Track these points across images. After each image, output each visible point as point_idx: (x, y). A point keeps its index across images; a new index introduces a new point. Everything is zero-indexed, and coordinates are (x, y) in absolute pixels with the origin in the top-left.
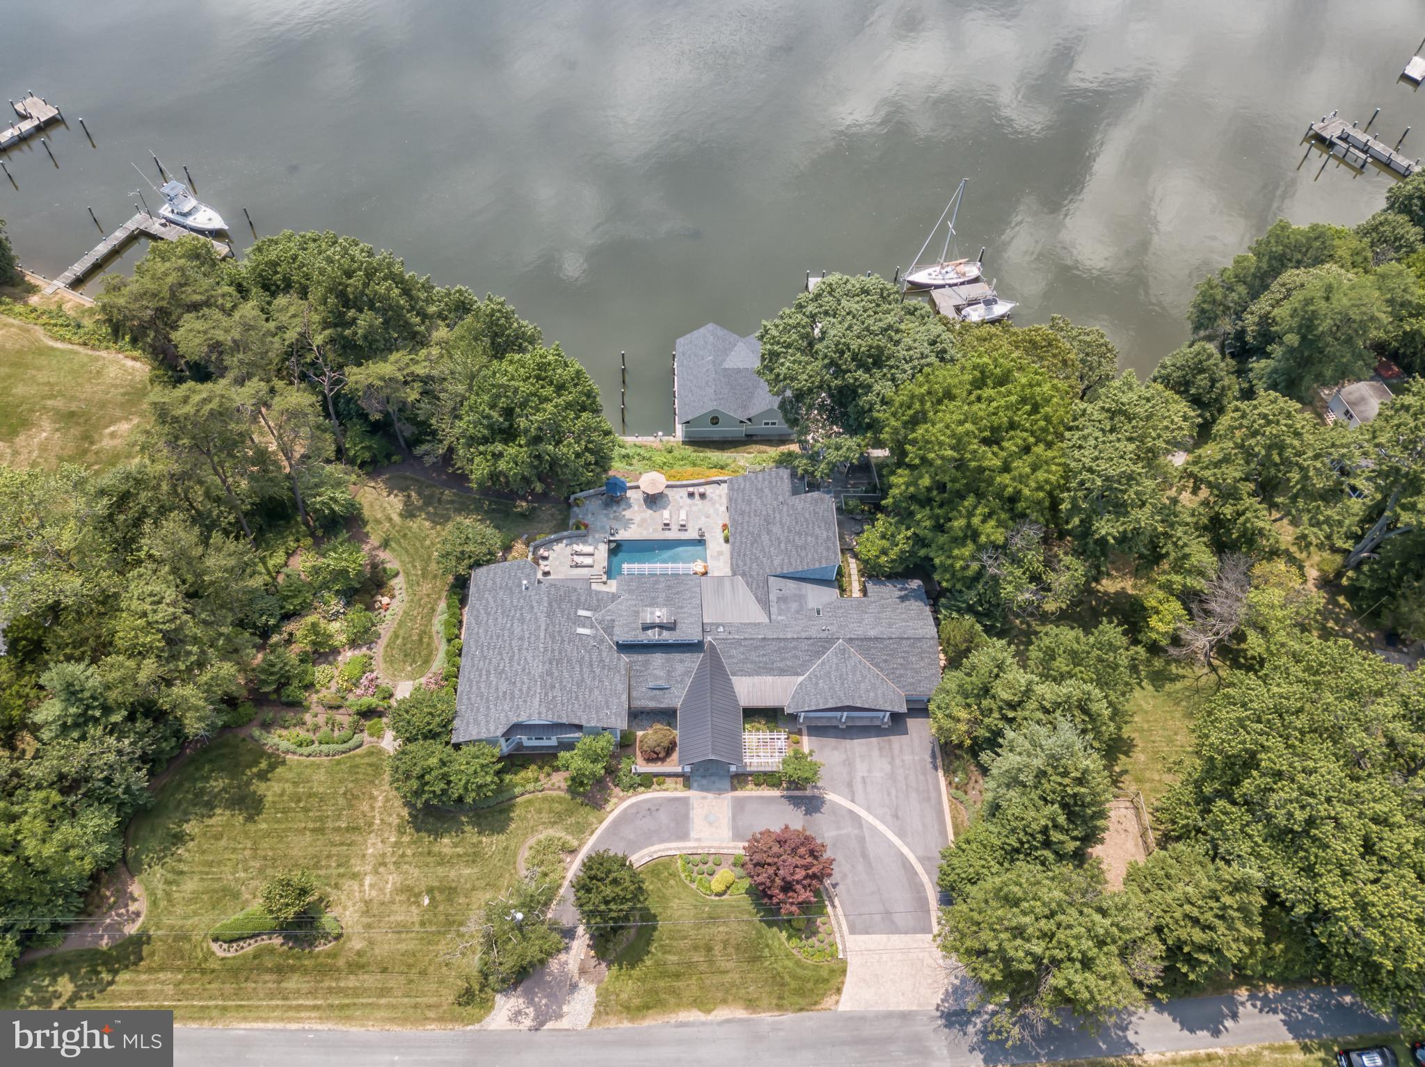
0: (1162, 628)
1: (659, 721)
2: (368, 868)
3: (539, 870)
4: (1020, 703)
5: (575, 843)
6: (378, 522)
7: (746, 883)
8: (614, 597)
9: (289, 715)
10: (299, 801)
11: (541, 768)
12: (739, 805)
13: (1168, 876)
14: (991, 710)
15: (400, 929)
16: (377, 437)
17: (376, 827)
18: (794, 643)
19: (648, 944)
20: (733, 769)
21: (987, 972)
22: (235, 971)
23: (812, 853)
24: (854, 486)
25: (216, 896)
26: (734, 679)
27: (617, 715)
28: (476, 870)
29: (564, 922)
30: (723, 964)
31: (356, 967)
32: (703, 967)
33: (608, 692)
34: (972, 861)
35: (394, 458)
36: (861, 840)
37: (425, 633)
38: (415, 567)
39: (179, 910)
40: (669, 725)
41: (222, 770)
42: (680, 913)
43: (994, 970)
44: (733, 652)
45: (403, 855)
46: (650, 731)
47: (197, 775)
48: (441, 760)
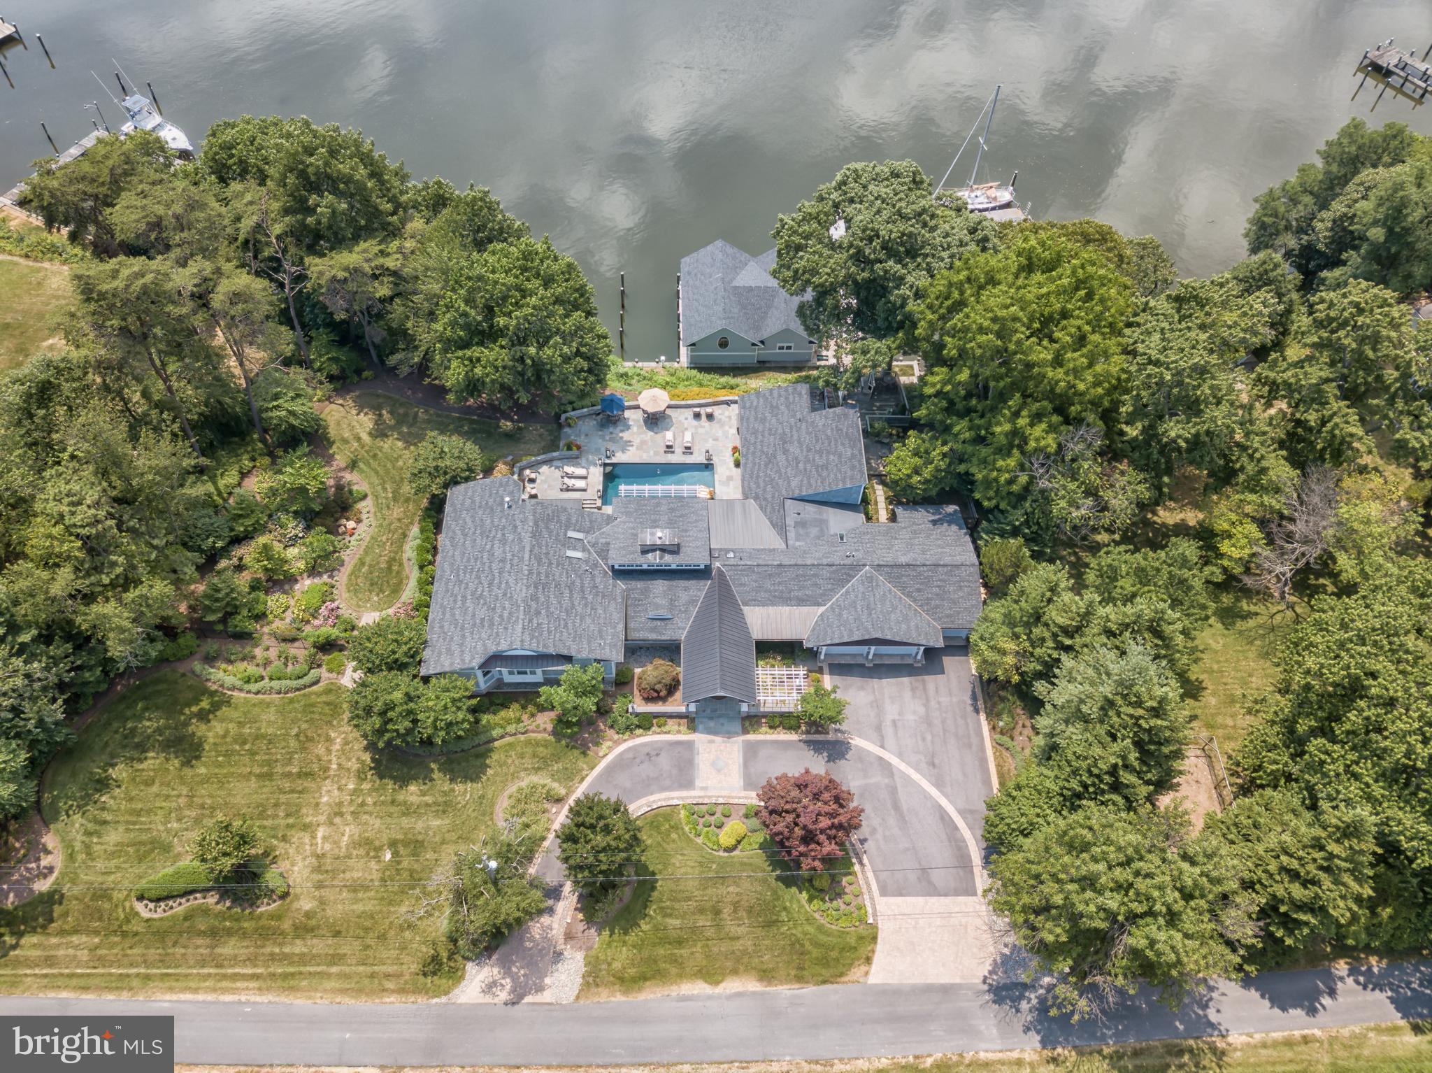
0: (1236, 554)
1: (660, 657)
2: (322, 818)
3: (520, 821)
4: (1078, 629)
5: (563, 792)
6: (345, 441)
7: (760, 837)
8: (610, 519)
9: (235, 647)
10: (245, 742)
11: (524, 707)
12: (751, 751)
13: (1256, 826)
14: (1043, 640)
15: (355, 888)
16: (346, 349)
17: (332, 773)
18: (814, 570)
19: (645, 907)
20: (744, 708)
21: (1050, 932)
22: (160, 934)
23: (837, 799)
24: (879, 408)
25: (143, 849)
26: (746, 609)
27: (613, 646)
28: (447, 821)
29: (548, 880)
30: (734, 930)
31: (304, 929)
32: (710, 933)
33: (602, 621)
34: (1025, 809)
35: (366, 374)
36: (893, 791)
37: (394, 559)
38: (385, 489)
39: (100, 865)
40: (672, 661)
41: (158, 708)
42: (683, 870)
43: (1058, 930)
44: (745, 580)
45: (363, 804)
46: (650, 667)
47: (129, 713)
48: (407, 694)
